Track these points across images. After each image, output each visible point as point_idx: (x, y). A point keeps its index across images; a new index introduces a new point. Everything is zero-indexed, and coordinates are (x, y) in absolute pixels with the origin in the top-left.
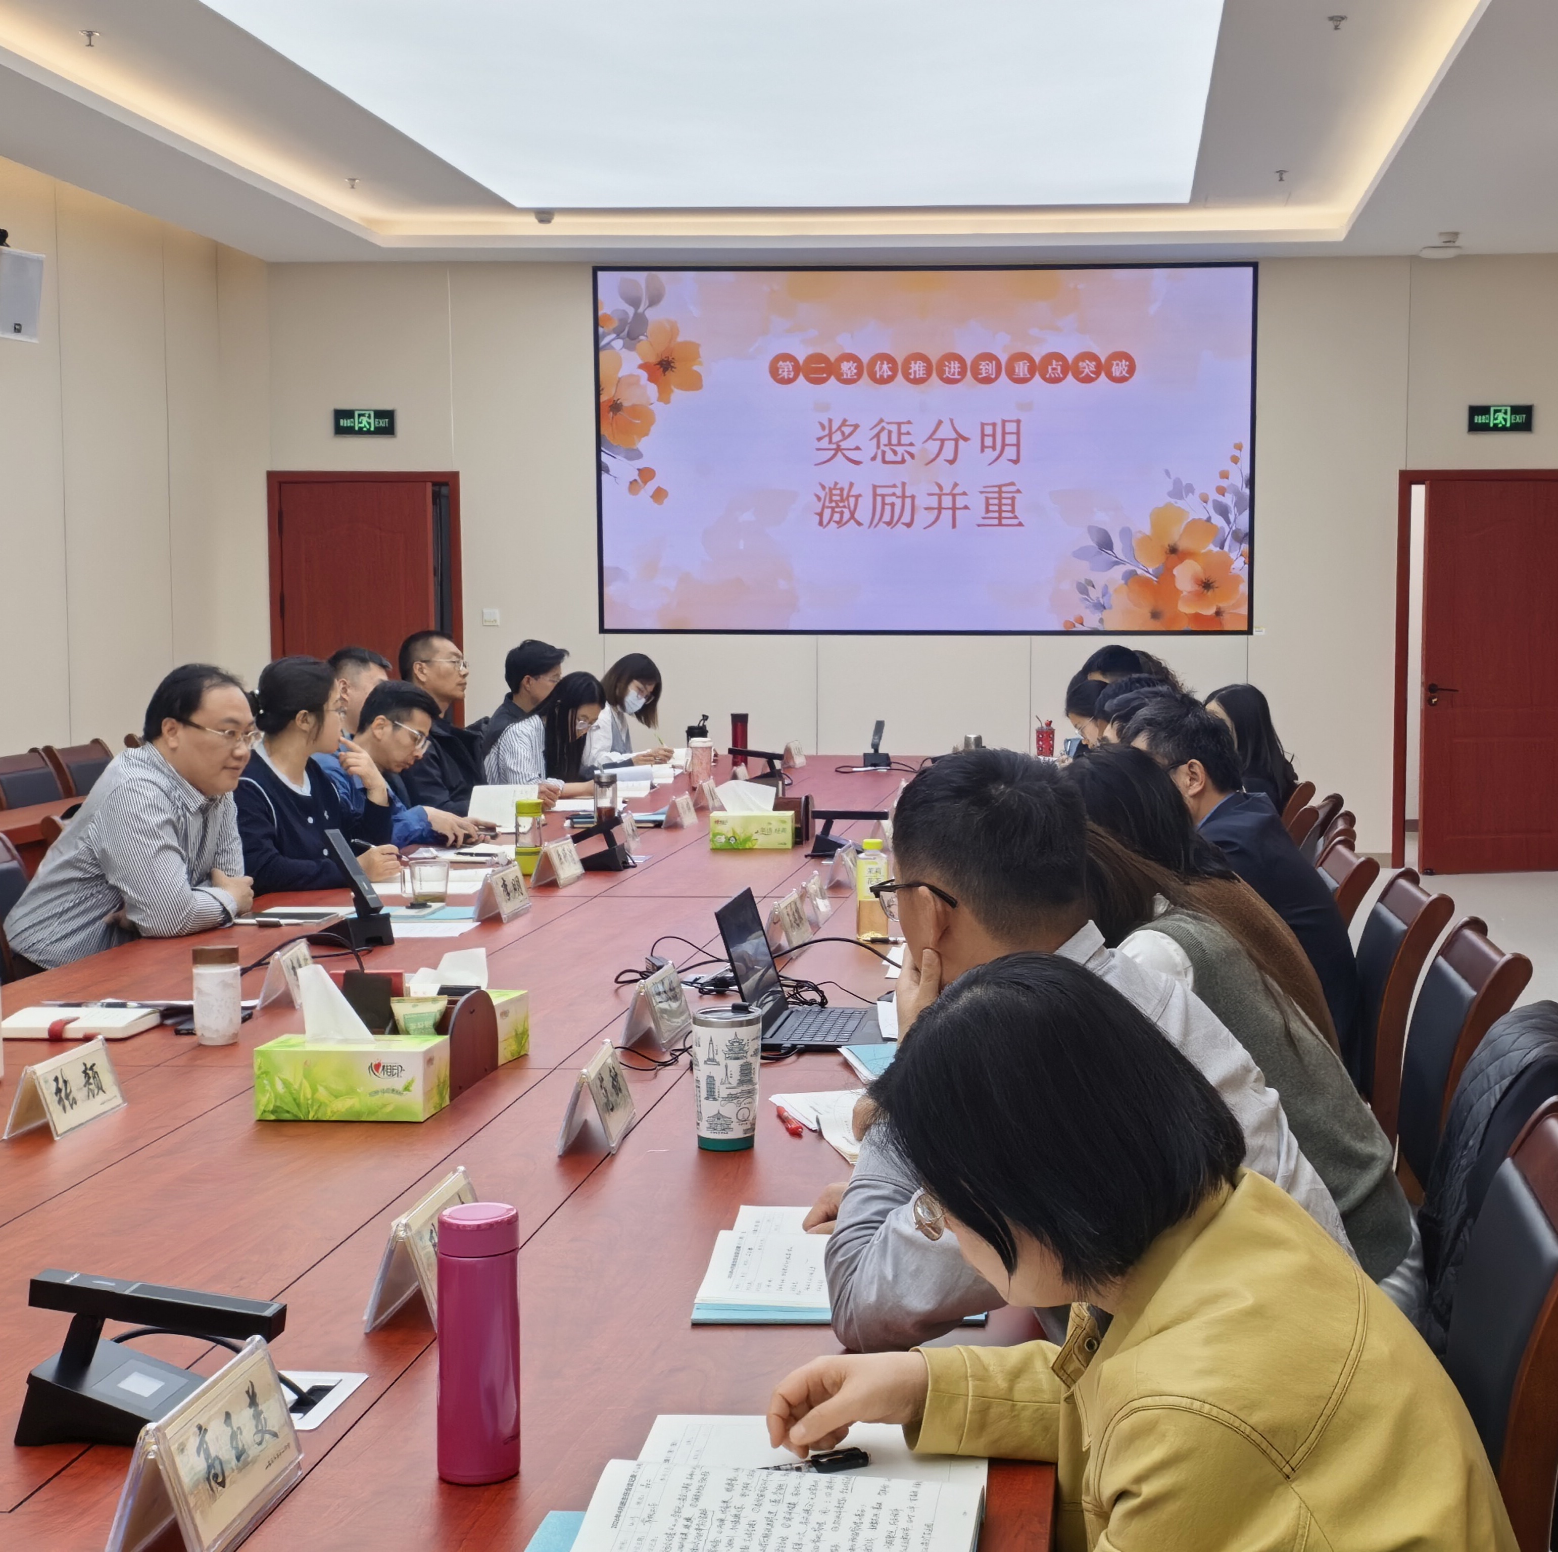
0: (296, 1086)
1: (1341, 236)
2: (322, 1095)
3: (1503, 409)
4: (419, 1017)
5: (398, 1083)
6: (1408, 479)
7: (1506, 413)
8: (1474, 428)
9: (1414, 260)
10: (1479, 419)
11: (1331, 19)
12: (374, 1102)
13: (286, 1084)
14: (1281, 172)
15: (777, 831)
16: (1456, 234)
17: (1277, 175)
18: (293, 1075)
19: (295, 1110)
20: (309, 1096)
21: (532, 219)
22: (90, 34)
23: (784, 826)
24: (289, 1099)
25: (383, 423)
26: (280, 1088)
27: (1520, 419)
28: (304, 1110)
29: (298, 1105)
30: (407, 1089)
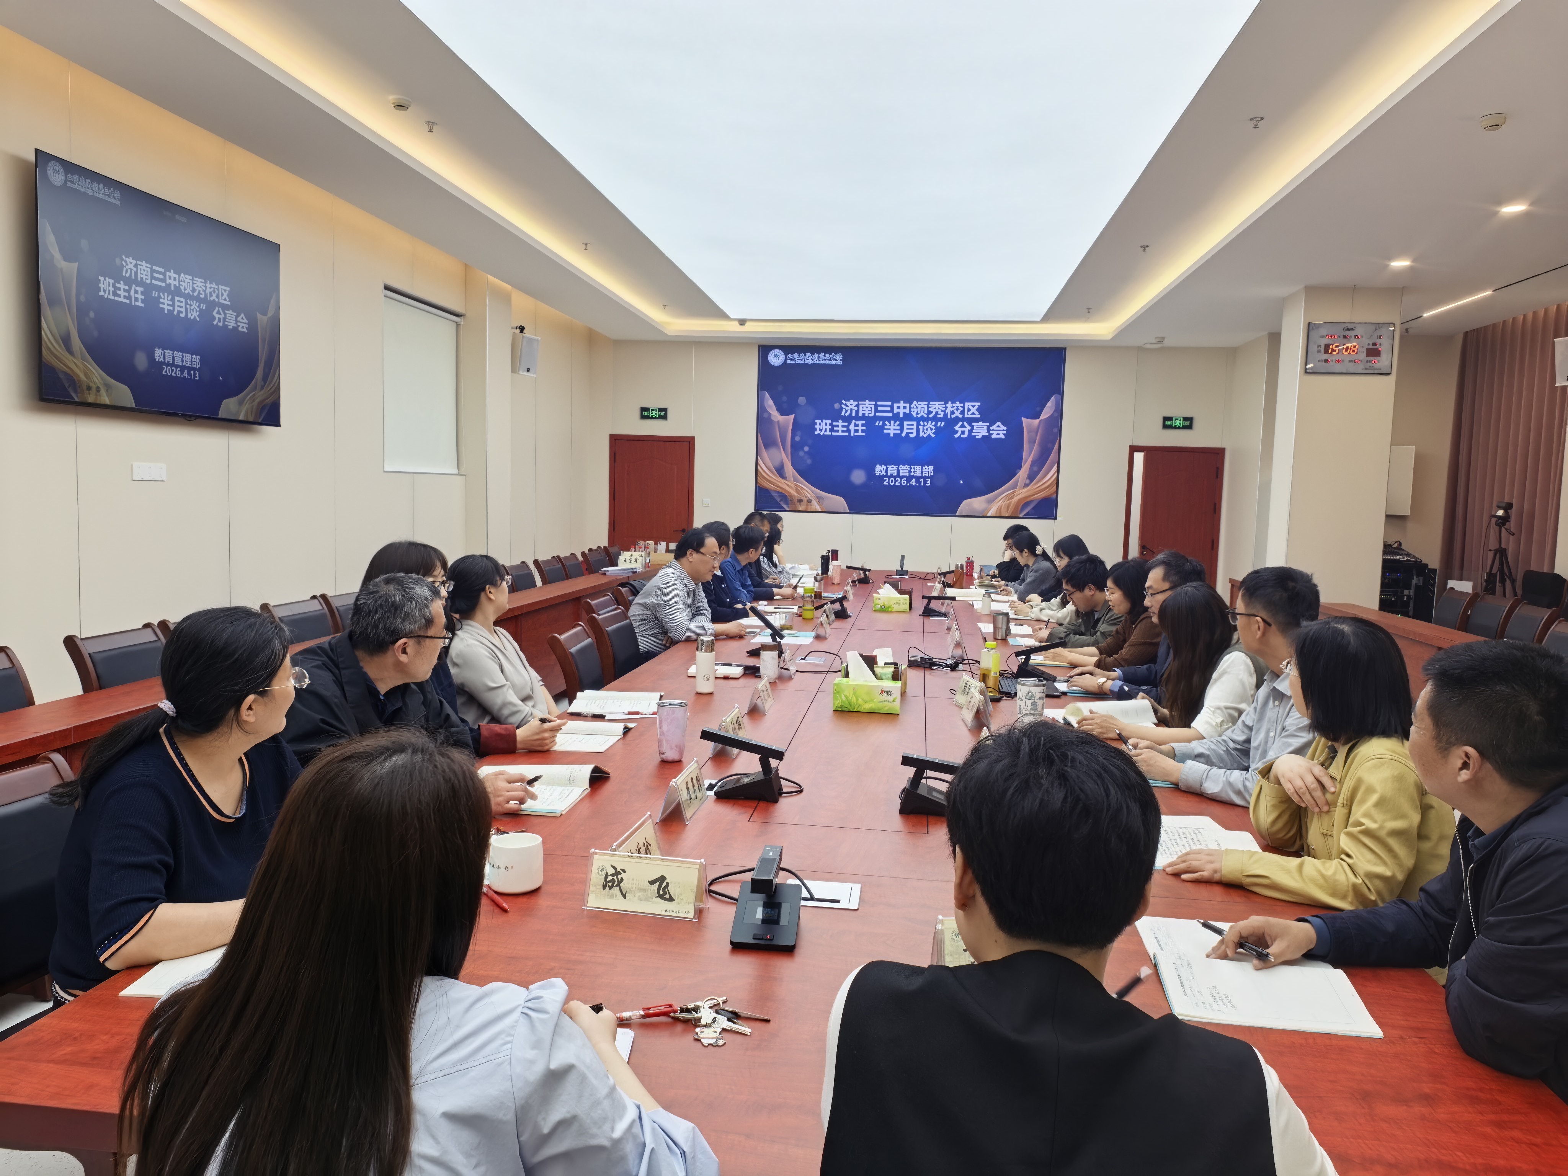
0: (850, 698)
1: (1109, 337)
2: (860, 701)
3: (1179, 418)
4: (886, 674)
5: (890, 698)
6: (1133, 449)
7: (1180, 420)
8: (1165, 427)
9: (1140, 349)
10: (1168, 423)
11: (1142, 247)
12: (881, 705)
13: (846, 697)
14: (1089, 309)
15: (903, 604)
16: (1163, 338)
17: (1087, 311)
18: (849, 693)
19: (849, 707)
20: (855, 702)
21: (737, 323)
22: (586, 244)
23: (906, 602)
24: (847, 703)
25: (662, 414)
26: (843, 698)
27: (1187, 423)
28: (852, 706)
29: (851, 705)
30: (894, 701)
